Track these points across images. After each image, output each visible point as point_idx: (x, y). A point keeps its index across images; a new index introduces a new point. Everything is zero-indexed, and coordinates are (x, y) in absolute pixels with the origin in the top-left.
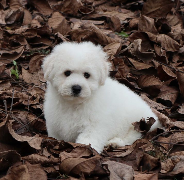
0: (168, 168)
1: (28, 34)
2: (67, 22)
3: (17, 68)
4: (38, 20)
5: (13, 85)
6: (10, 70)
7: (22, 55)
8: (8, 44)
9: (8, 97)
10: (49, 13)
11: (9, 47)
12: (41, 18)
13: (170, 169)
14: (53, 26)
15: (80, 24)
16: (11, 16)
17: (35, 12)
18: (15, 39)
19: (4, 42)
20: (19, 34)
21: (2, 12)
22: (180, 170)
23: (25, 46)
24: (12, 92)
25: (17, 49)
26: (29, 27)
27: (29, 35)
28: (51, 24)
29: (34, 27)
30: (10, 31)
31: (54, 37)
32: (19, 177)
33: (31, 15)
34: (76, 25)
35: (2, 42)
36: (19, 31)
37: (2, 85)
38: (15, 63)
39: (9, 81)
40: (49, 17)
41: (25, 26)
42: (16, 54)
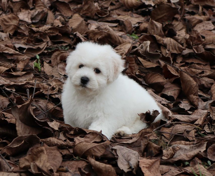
0: (168, 155)
1: (51, 32)
2: (85, 23)
3: (39, 62)
4: (60, 20)
5: (36, 76)
6: (33, 63)
7: (45, 50)
8: (33, 40)
9: (31, 86)
10: (69, 14)
11: (33, 42)
12: (62, 19)
13: (171, 156)
14: (73, 26)
15: (96, 25)
16: (37, 15)
17: (57, 13)
18: (39, 36)
19: (29, 38)
20: (43, 31)
21: (28, 11)
22: (179, 157)
23: (48, 42)
24: (34, 82)
25: (40, 45)
26: (51, 26)
27: (51, 33)
28: (71, 24)
29: (56, 26)
30: (34, 29)
31: (73, 36)
32: (38, 157)
33: (53, 15)
34: (93, 26)
35: (27, 38)
36: (42, 29)
37: (26, 76)
38: (38, 57)
39: (32, 72)
40: (70, 18)
41: (48, 25)
42: (39, 49)
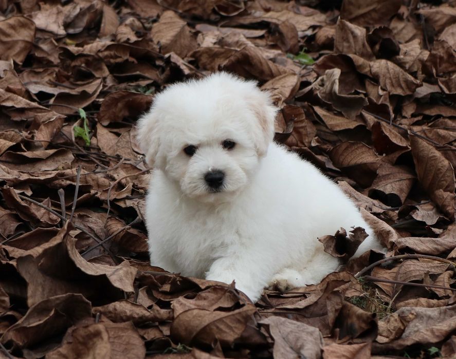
0: (391, 332)
1: (111, 55)
2: (190, 32)
3: (87, 124)
4: (132, 26)
5: (79, 158)
6: (73, 127)
7: (98, 97)
8: (70, 74)
9: (68, 182)
10: (153, 12)
11: (72, 80)
12: (137, 23)
13: (396, 334)
14: (162, 39)
15: (216, 36)
16: (77, 17)
17: (125, 11)
18: (83, 65)
19: (62, 71)
20: (92, 54)
21: (58, 8)
22: (416, 336)
23: (104, 79)
24: (76, 173)
25: (87, 86)
26: (113, 41)
27: (112, 57)
28: (156, 35)
29: (122, 40)
30: (73, 48)
31: (163, 61)
32: (89, 349)
33: (117, 15)
34: (209, 38)
35: (57, 70)
36: (91, 47)
37: (56, 159)
38: (83, 114)
39: (71, 149)
40: (155, 21)
41: (104, 38)
42: (84, 96)
